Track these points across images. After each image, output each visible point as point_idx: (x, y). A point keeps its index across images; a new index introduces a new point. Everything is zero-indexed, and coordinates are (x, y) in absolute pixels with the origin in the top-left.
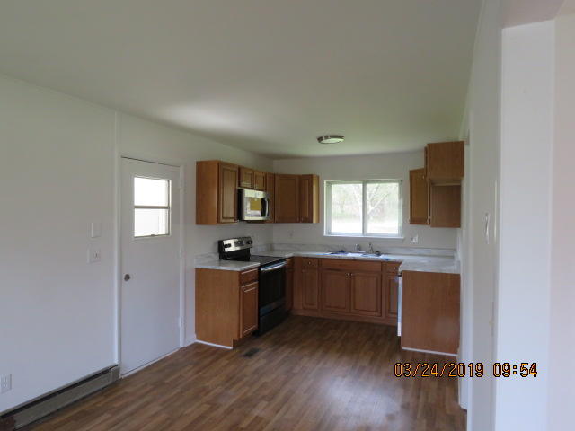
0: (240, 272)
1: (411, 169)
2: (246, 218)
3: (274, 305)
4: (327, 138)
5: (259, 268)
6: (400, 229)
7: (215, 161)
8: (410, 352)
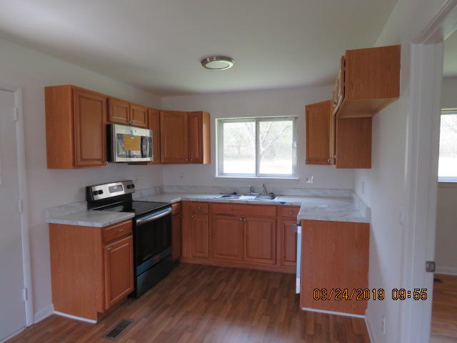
0: (103, 229)
1: (308, 104)
2: (118, 159)
3: (157, 258)
4: (212, 59)
5: (134, 219)
6: (294, 167)
7: (68, 86)
8: (310, 312)
